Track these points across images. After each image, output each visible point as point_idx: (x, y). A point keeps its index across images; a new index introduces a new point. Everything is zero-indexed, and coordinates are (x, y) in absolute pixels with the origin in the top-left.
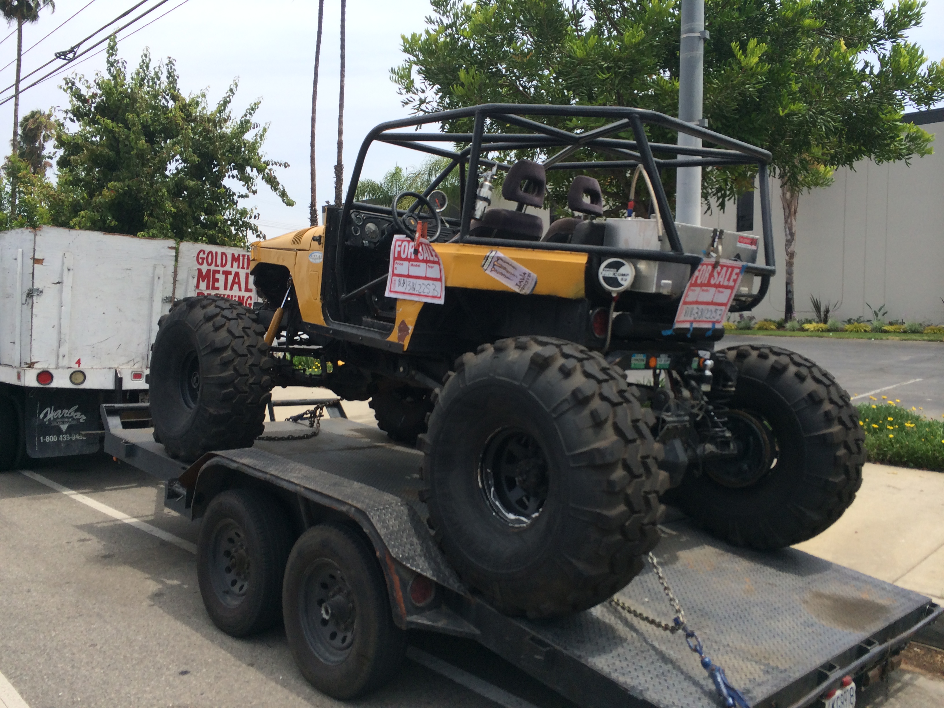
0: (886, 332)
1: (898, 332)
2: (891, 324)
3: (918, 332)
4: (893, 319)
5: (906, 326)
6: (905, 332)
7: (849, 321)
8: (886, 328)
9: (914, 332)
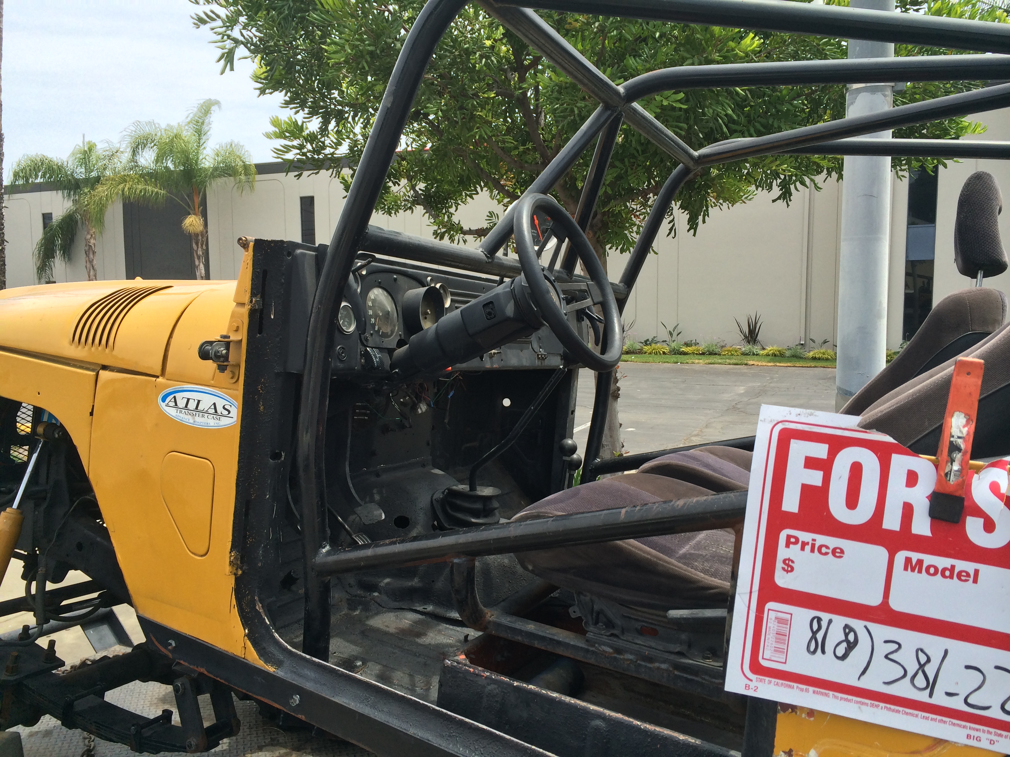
0: (685, 354)
1: (697, 354)
2: (687, 345)
3: (716, 354)
4: (687, 340)
5: (702, 347)
6: (703, 354)
7: (646, 343)
8: (684, 349)
9: (712, 353)
